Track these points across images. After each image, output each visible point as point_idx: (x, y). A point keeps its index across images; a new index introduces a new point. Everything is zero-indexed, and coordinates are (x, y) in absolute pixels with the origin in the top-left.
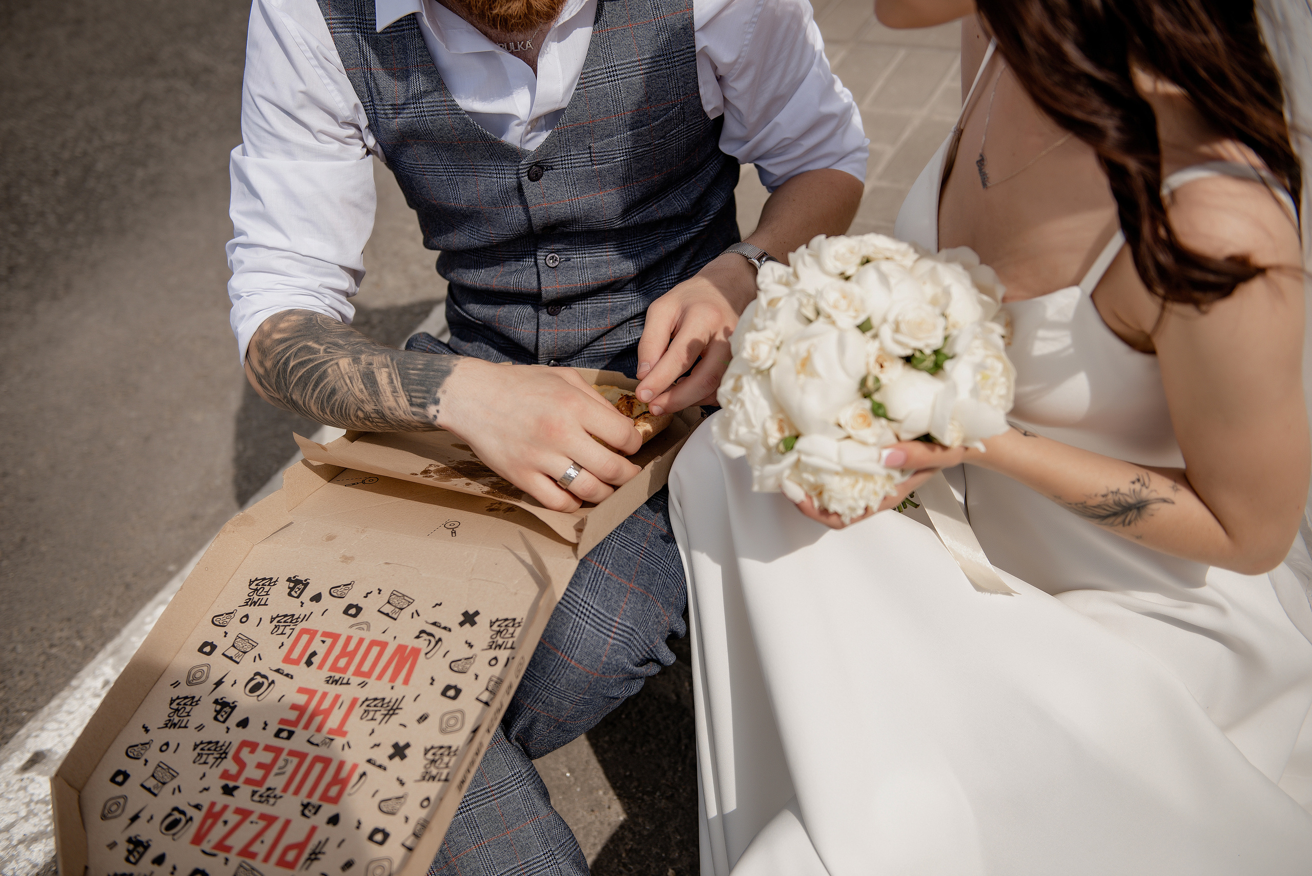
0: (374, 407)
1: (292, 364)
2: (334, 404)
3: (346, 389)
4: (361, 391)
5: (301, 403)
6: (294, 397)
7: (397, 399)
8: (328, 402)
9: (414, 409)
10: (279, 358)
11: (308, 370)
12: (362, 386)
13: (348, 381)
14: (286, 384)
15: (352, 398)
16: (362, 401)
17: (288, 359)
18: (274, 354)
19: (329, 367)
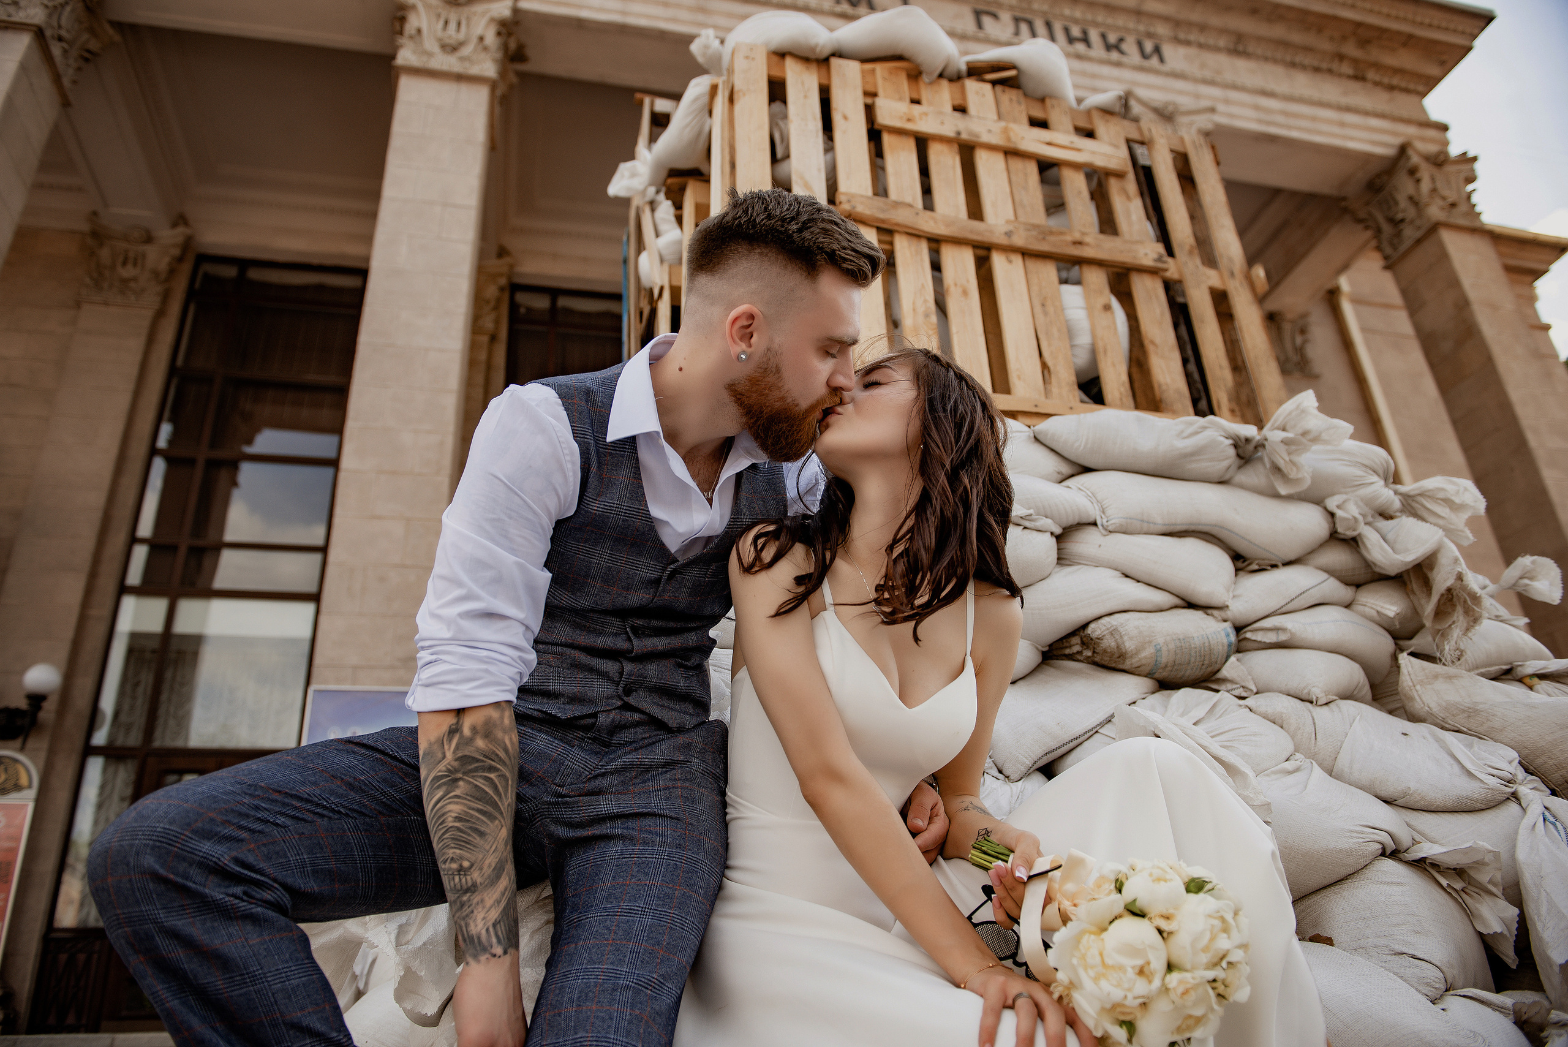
0: (478, 882)
1: (492, 776)
2: (469, 835)
3: (488, 848)
4: (490, 865)
5: (457, 792)
6: (461, 783)
7: (493, 908)
8: (471, 828)
9: (491, 929)
10: (493, 757)
11: (492, 797)
12: (493, 865)
13: (494, 848)
14: (471, 771)
15: (481, 856)
16: (481, 869)
17: (496, 770)
18: (494, 749)
19: (500, 821)
